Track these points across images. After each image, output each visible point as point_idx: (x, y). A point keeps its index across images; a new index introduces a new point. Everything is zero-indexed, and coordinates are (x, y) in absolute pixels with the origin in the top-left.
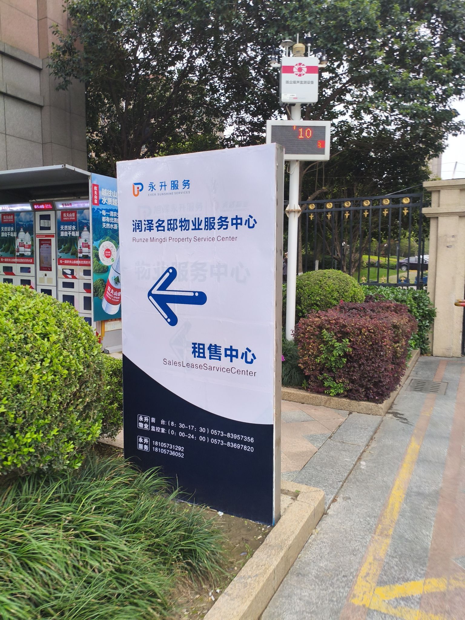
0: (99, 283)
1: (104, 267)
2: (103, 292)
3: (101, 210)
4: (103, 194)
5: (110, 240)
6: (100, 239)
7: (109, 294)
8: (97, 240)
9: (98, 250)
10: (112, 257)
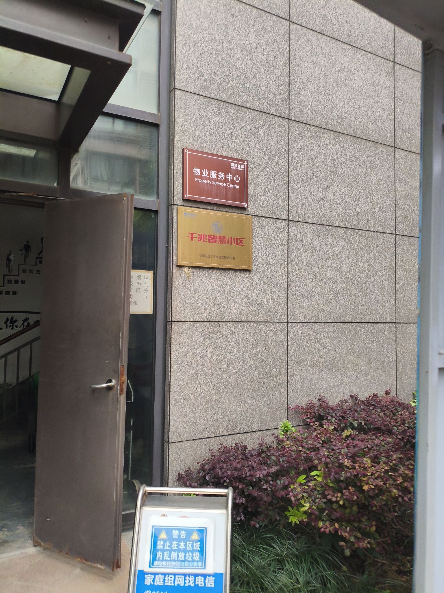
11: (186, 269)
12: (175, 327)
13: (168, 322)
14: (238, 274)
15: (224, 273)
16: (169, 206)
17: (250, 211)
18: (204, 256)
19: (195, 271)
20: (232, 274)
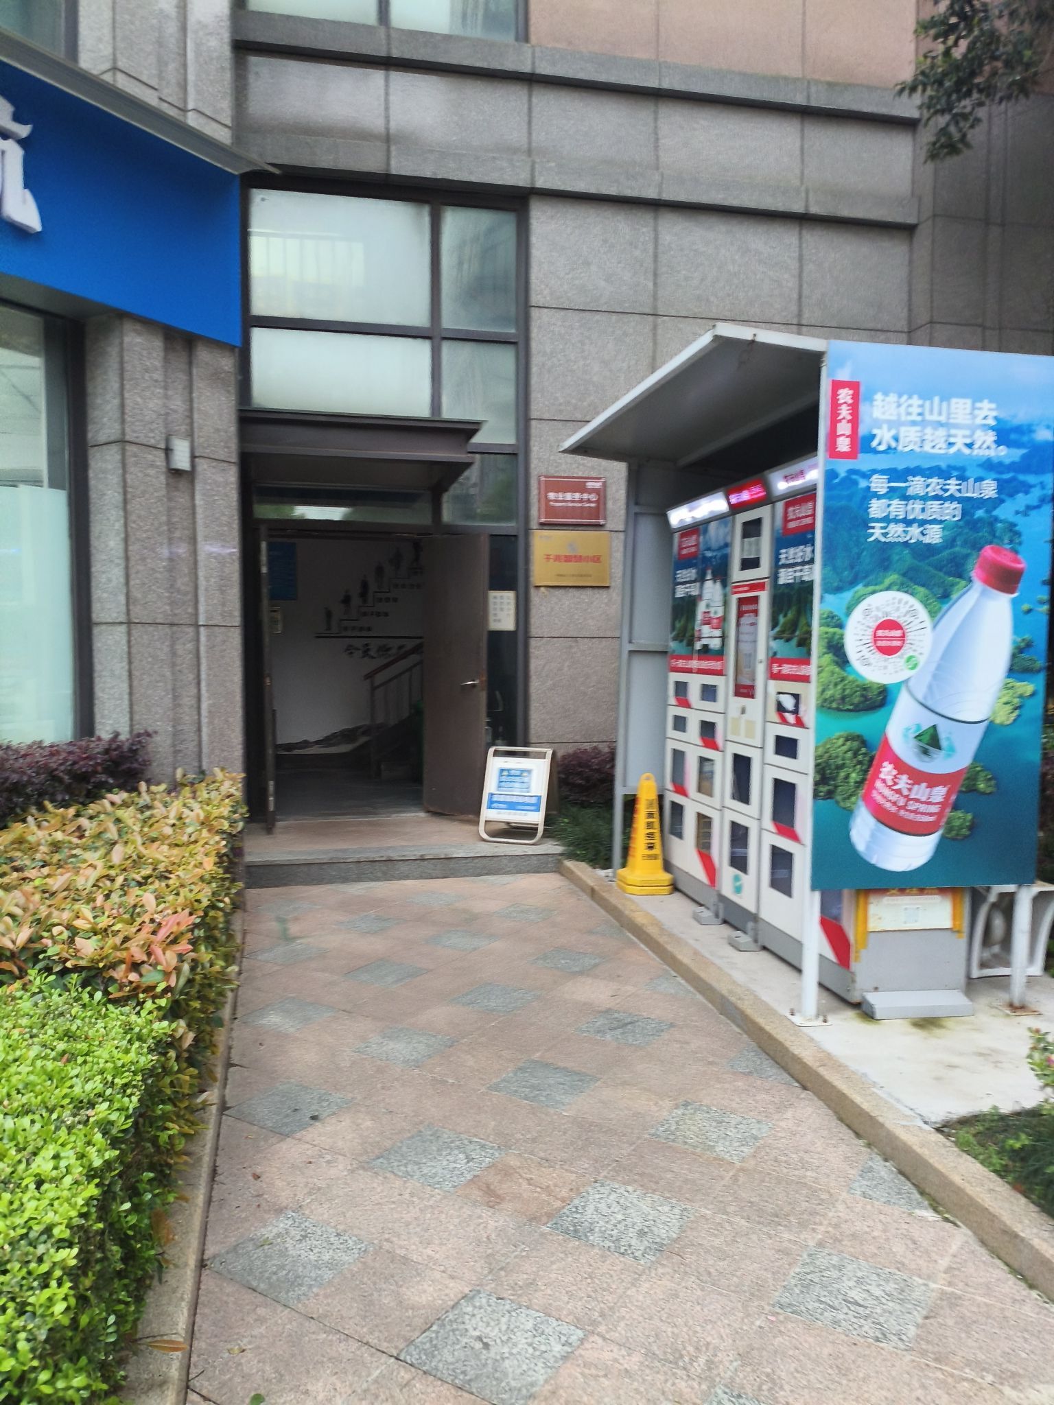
0: (841, 750)
1: (865, 688)
2: (859, 784)
3: (867, 476)
4: (877, 413)
5: (902, 587)
6: (853, 583)
7: (887, 792)
8: (838, 590)
9: (841, 626)
10: (906, 652)
11: (542, 589)
12: (533, 643)
13: (527, 637)
14: (596, 591)
15: (581, 591)
16: (527, 530)
17: (610, 526)
18: (559, 575)
19: (551, 590)
20: (589, 592)
